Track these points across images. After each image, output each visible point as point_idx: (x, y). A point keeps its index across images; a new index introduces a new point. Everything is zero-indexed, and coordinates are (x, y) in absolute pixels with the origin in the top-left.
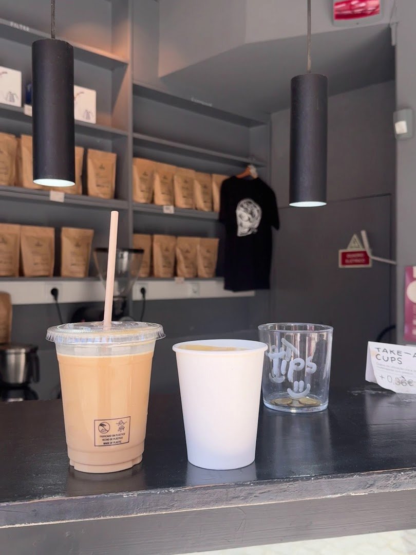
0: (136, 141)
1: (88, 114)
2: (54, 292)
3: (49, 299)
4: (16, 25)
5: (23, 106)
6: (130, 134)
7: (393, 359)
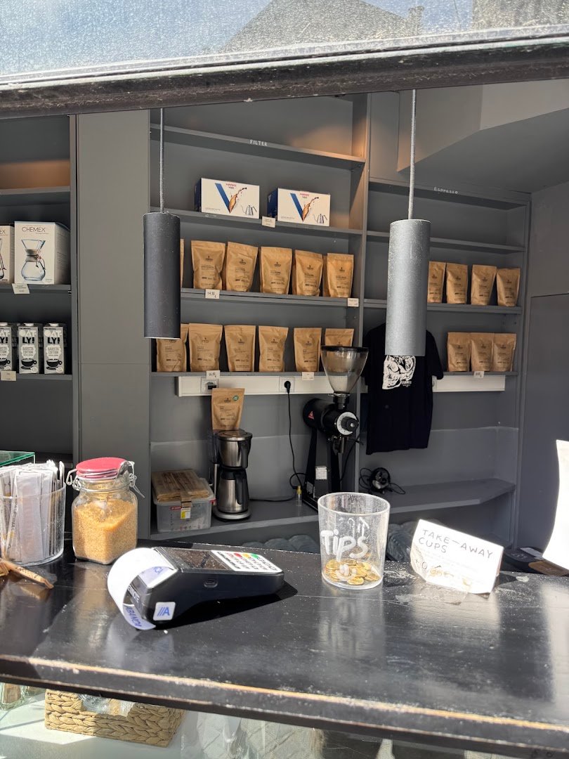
0: (369, 238)
1: (322, 217)
2: (287, 385)
3: (283, 391)
4: (255, 143)
5: (261, 218)
6: (364, 233)
7: (437, 546)
